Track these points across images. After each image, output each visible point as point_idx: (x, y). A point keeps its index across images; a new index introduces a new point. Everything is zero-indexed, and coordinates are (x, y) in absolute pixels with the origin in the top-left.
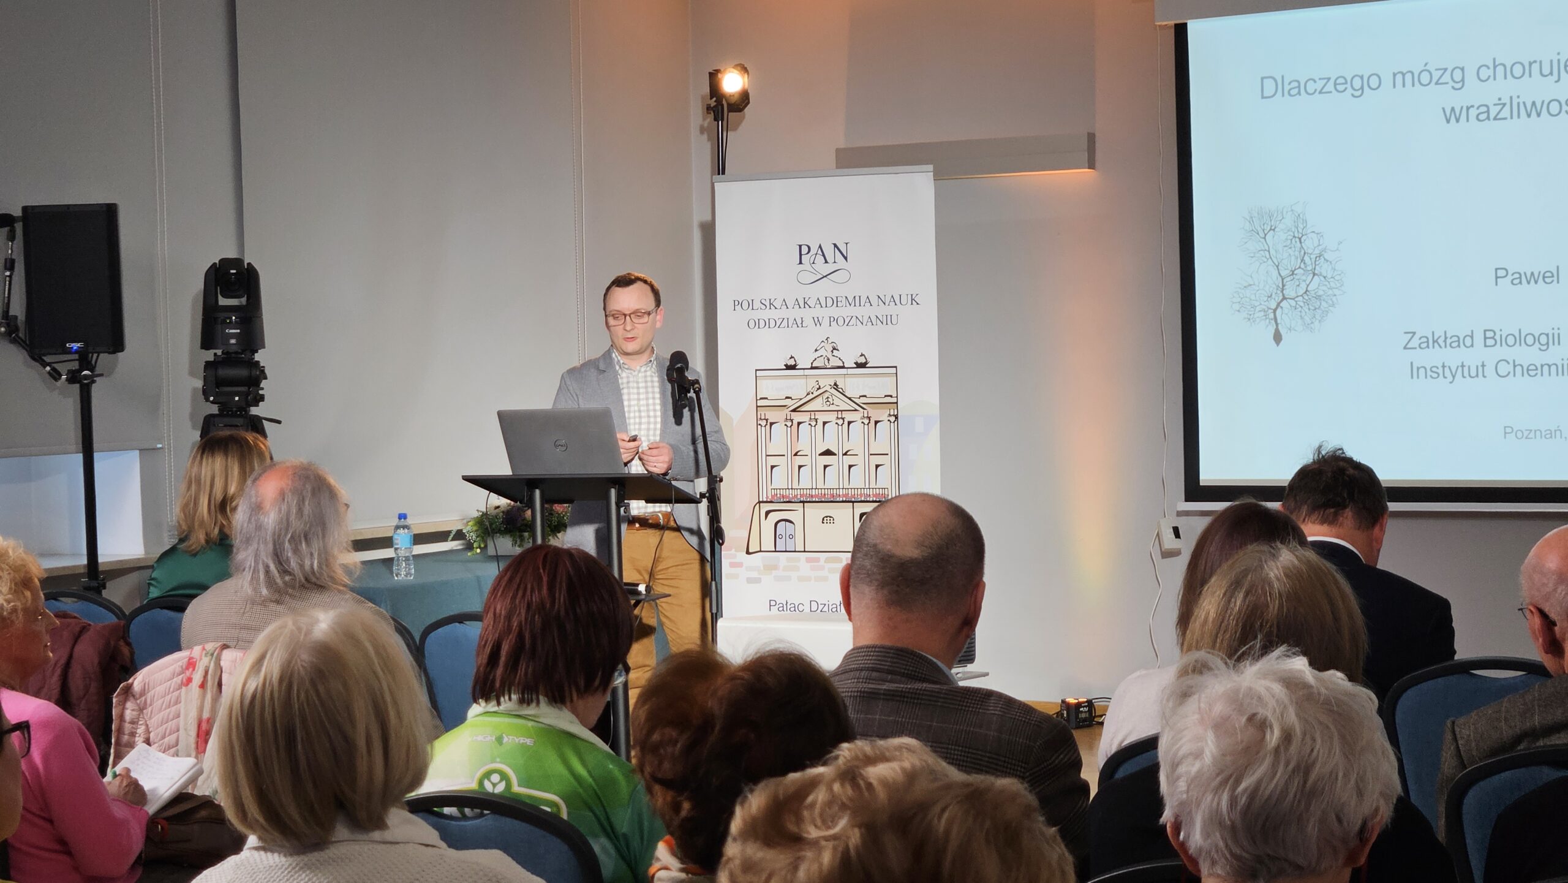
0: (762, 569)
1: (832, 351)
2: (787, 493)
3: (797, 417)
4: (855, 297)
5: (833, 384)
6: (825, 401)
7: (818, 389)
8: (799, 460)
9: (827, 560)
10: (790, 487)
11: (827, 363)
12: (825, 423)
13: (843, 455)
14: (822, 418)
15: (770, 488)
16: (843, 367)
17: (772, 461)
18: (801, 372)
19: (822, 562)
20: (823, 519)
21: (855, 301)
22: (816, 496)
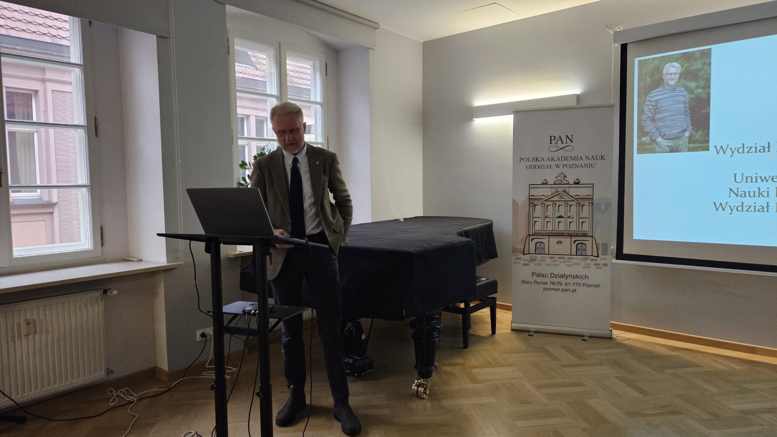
0: (529, 260)
1: (564, 178)
2: (542, 232)
3: (547, 203)
4: (575, 157)
5: (563, 190)
6: (560, 197)
7: (557, 192)
8: (547, 220)
9: (559, 258)
10: (543, 230)
11: (561, 182)
12: (559, 206)
13: (567, 218)
14: (558, 203)
15: (534, 230)
16: (569, 184)
17: (535, 220)
18: (549, 186)
19: (557, 259)
20: (557, 242)
21: (576, 158)
22: (554, 233)
